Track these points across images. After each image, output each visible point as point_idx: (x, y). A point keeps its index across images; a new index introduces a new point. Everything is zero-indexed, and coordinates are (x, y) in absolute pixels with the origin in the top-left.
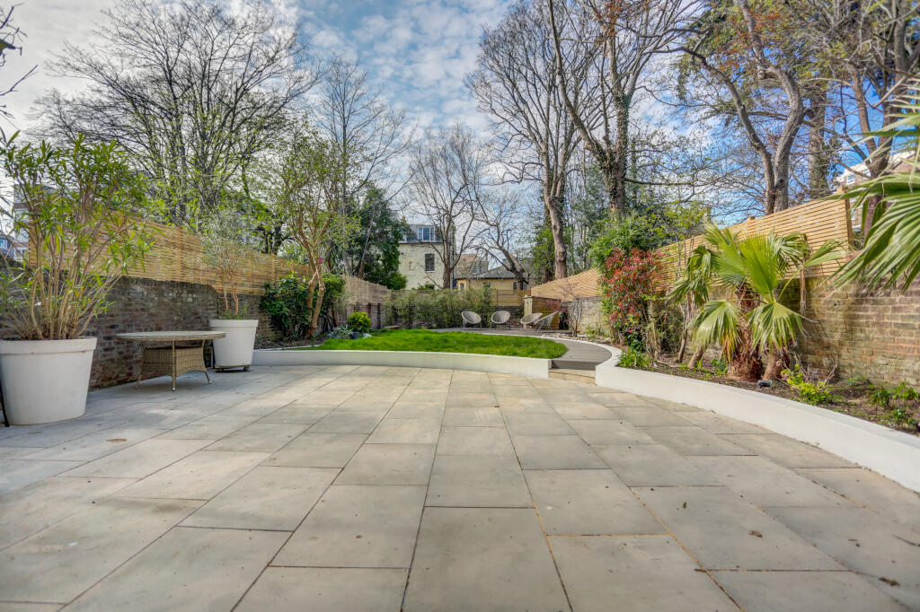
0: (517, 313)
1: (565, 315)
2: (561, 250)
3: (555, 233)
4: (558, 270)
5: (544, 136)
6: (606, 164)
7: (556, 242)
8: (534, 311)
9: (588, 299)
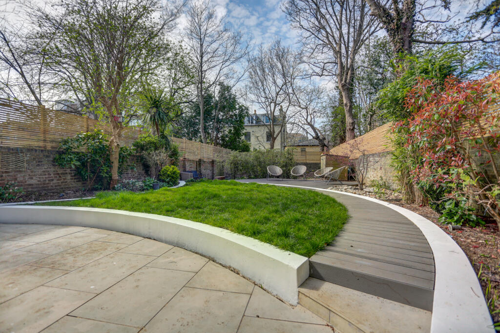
0: (313, 167)
1: (353, 170)
2: (351, 121)
3: (346, 109)
4: (348, 135)
5: (337, 39)
7: (347, 115)
8: (327, 165)
9: (373, 155)
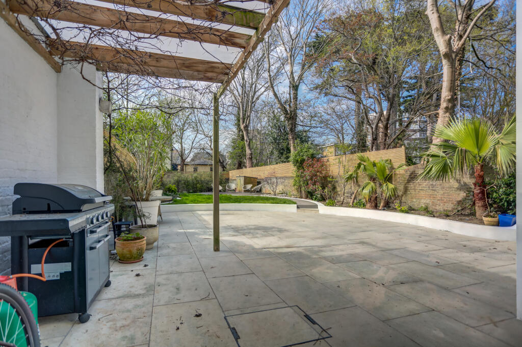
2: (250, 152)
3: (247, 144)
4: (248, 162)
6: (288, 116)
7: (247, 148)
